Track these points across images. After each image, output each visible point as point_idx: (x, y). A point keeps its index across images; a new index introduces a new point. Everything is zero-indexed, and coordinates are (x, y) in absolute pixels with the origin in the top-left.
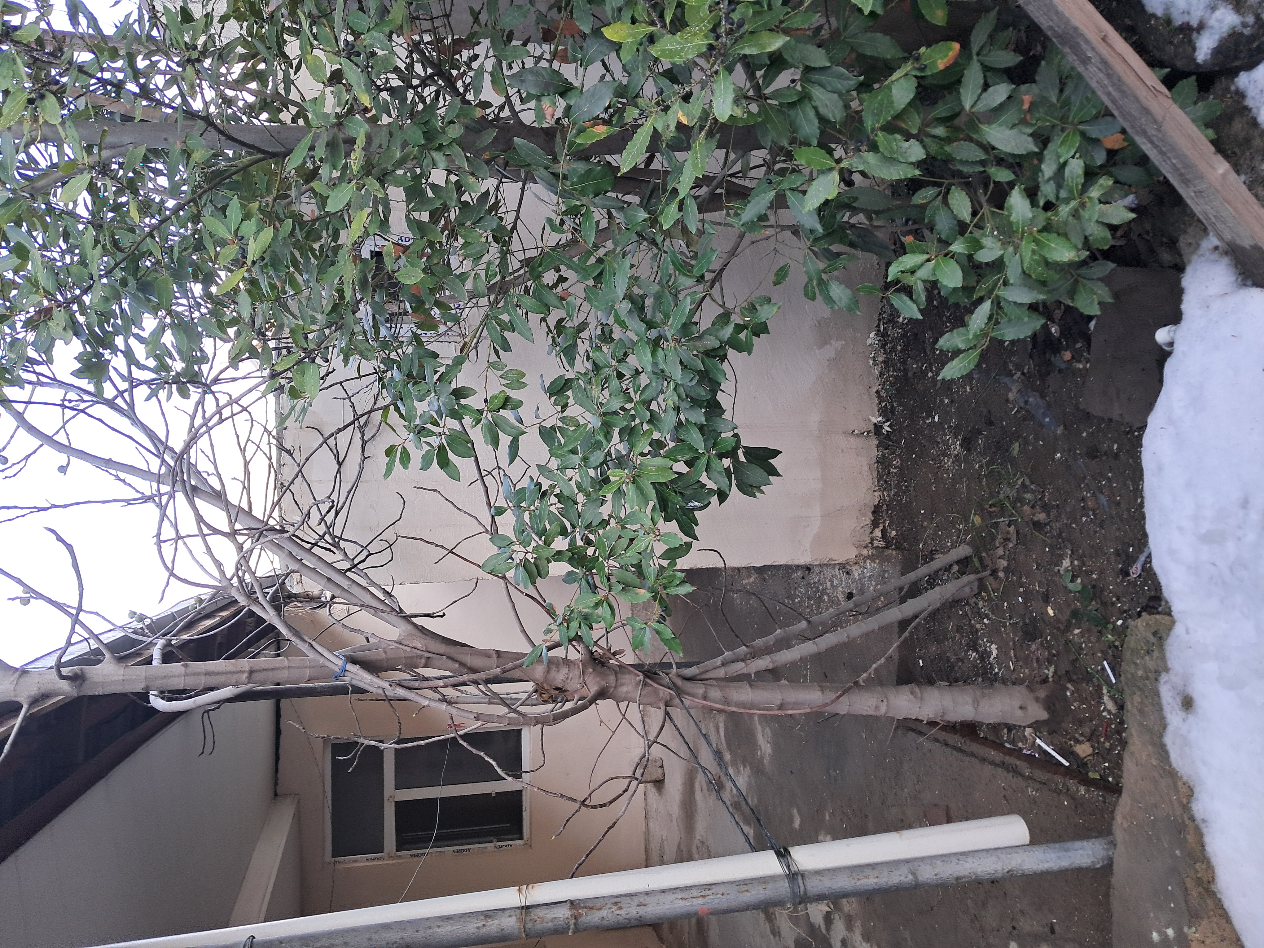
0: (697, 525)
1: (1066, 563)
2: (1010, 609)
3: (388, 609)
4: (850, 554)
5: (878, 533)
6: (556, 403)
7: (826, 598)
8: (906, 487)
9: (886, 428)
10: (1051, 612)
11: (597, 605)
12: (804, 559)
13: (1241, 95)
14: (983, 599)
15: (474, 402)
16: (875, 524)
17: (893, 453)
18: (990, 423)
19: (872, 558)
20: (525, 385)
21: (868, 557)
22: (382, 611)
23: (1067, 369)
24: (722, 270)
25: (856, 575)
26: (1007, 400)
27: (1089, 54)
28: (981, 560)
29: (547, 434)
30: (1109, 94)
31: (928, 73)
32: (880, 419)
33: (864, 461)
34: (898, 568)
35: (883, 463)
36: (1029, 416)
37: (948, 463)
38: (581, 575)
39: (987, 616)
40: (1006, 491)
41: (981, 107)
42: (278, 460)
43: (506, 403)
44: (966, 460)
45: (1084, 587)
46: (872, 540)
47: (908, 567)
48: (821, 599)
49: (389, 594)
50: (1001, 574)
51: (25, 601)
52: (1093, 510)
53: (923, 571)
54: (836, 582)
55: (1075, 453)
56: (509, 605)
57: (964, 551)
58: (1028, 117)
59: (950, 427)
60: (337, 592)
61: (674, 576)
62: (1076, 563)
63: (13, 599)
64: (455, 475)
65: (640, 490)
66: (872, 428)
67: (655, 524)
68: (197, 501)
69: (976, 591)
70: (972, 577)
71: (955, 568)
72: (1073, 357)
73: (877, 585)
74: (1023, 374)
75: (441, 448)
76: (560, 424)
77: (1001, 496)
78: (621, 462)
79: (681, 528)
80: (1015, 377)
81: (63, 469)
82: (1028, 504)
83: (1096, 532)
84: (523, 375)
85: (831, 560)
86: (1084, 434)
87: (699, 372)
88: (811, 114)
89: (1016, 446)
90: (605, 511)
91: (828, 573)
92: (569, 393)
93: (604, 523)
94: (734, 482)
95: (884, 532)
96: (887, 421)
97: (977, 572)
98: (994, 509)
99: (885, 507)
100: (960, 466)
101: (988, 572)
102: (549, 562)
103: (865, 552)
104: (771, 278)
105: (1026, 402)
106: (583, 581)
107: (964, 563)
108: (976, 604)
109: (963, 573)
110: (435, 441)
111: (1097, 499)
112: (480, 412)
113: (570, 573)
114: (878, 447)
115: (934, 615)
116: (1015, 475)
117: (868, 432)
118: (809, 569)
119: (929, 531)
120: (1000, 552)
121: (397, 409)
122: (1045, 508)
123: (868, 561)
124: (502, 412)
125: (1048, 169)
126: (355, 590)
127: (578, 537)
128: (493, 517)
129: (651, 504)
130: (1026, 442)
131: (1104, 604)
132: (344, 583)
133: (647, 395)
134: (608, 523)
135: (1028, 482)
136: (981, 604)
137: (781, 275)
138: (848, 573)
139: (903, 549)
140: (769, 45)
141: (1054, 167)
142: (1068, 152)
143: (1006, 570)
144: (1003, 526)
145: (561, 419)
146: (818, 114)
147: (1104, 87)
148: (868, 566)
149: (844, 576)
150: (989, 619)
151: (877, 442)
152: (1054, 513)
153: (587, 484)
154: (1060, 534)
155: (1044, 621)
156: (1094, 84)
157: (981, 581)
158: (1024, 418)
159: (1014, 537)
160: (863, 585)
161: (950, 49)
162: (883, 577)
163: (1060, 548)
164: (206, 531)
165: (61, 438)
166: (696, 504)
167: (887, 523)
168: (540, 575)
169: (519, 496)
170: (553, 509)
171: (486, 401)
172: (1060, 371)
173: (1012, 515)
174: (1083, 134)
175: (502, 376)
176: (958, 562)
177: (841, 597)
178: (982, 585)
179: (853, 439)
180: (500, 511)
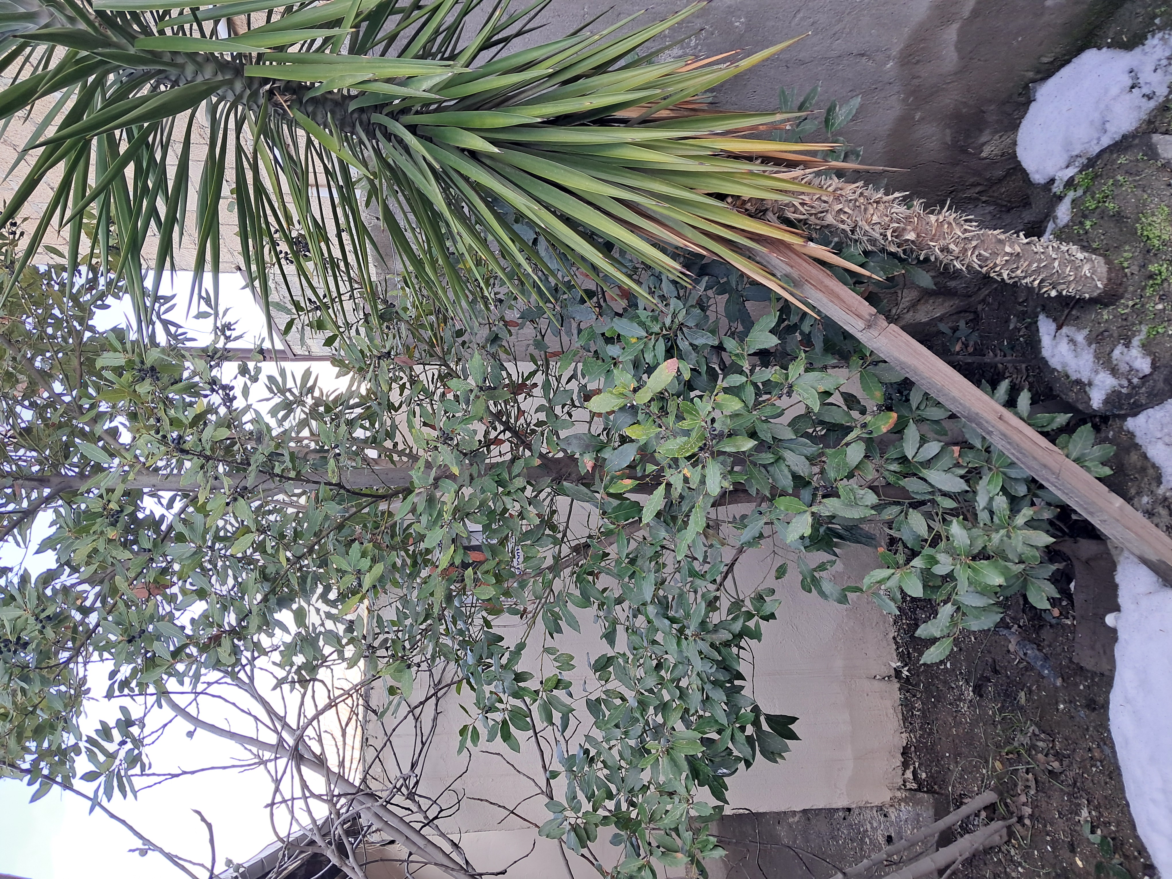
0: (727, 790)
1: (1085, 813)
2: (1041, 858)
3: (458, 868)
4: (884, 796)
5: (909, 774)
6: (600, 678)
7: (867, 840)
8: (930, 729)
9: (905, 673)
10: (1080, 863)
11: (640, 869)
12: (841, 803)
13: (1131, 435)
14: (1014, 846)
15: (532, 685)
16: (905, 765)
17: (914, 696)
18: (996, 672)
19: (905, 800)
20: (574, 667)
21: (900, 800)
22: (453, 869)
23: (1058, 624)
24: (733, 564)
25: (893, 817)
26: (1009, 651)
27: (991, 429)
28: (1006, 805)
29: (594, 706)
30: (1013, 454)
31: (875, 435)
32: (899, 664)
33: (889, 703)
34: (931, 812)
35: (906, 705)
36: (1029, 668)
37: (964, 707)
38: (626, 837)
39: (1020, 864)
40: (1021, 739)
41: (919, 458)
42: (365, 717)
43: (559, 684)
44: (980, 706)
45: (1104, 838)
46: (904, 781)
47: (939, 813)
48: (862, 840)
49: (455, 845)
50: (1027, 822)
51: (143, 853)
52: (1101, 762)
53: (953, 818)
54: (875, 825)
55: (1075, 705)
56: (563, 863)
57: (989, 797)
58: (960, 461)
59: (961, 673)
60: (414, 850)
61: (708, 840)
62: (1093, 813)
63: (134, 851)
64: (516, 748)
65: (674, 762)
66: (893, 673)
67: (688, 791)
68: (303, 768)
69: (1005, 838)
70: (1000, 823)
71: (983, 814)
72: (1061, 614)
73: (913, 829)
74: (1019, 626)
75: (504, 722)
76: (604, 697)
77: (1016, 744)
78: (657, 731)
79: (713, 793)
80: (1013, 630)
81: (190, 734)
82: (1041, 752)
83: (1106, 783)
84: (572, 658)
85: (867, 802)
86: (1082, 687)
87: (717, 662)
88: (786, 471)
89: (1022, 694)
90: (645, 777)
91: (868, 814)
92: (611, 669)
93: (645, 788)
94: (757, 749)
95: (914, 773)
96: (906, 665)
97: (1004, 819)
98: (1011, 756)
99: (913, 749)
100: (975, 712)
101: (1015, 819)
102: (596, 825)
103: (898, 794)
104: (773, 573)
105: (1025, 654)
106: (628, 844)
107: (991, 808)
108: (1009, 852)
109: (992, 820)
110: (498, 716)
111: (1102, 751)
112: (537, 692)
113: (616, 836)
114: (900, 689)
115: (970, 862)
116: (1026, 723)
117: (889, 677)
118: (849, 810)
119: (956, 775)
120: (1023, 798)
121: (469, 683)
122: (1059, 757)
123: (903, 804)
124: (555, 692)
125: (981, 501)
126: (430, 849)
127: (623, 800)
128: (548, 780)
129: (684, 775)
130: (1030, 691)
131: (1126, 857)
132: (421, 842)
133: (676, 674)
134: (648, 788)
135: (1037, 732)
136: (1013, 852)
137: (781, 572)
138: (885, 816)
139: (935, 792)
140: (743, 446)
141: (987, 499)
142: (995, 488)
143: (1031, 817)
144: (1022, 774)
145: (604, 692)
146: (790, 470)
147: (1008, 450)
148: (903, 809)
149: (882, 819)
150: (1023, 867)
151: (898, 685)
152: (1066, 762)
153: (627, 753)
154: (1075, 783)
155: (1074, 873)
156: (1001, 448)
157: (1009, 827)
158: (1026, 669)
159: (1033, 784)
160: (901, 828)
161: (890, 418)
162: (918, 821)
163: (1077, 798)
164: (308, 794)
165: (192, 710)
166: (725, 771)
167: (917, 764)
168: (589, 839)
169: (570, 761)
170: (600, 774)
171: (542, 683)
172: (1051, 626)
173: (1028, 763)
174: (1004, 474)
175: (555, 660)
176: (985, 808)
177: (882, 840)
178: (1011, 834)
179: (876, 682)
180: (554, 775)
